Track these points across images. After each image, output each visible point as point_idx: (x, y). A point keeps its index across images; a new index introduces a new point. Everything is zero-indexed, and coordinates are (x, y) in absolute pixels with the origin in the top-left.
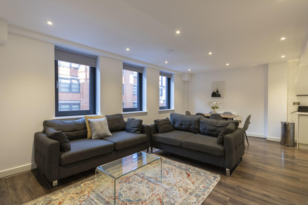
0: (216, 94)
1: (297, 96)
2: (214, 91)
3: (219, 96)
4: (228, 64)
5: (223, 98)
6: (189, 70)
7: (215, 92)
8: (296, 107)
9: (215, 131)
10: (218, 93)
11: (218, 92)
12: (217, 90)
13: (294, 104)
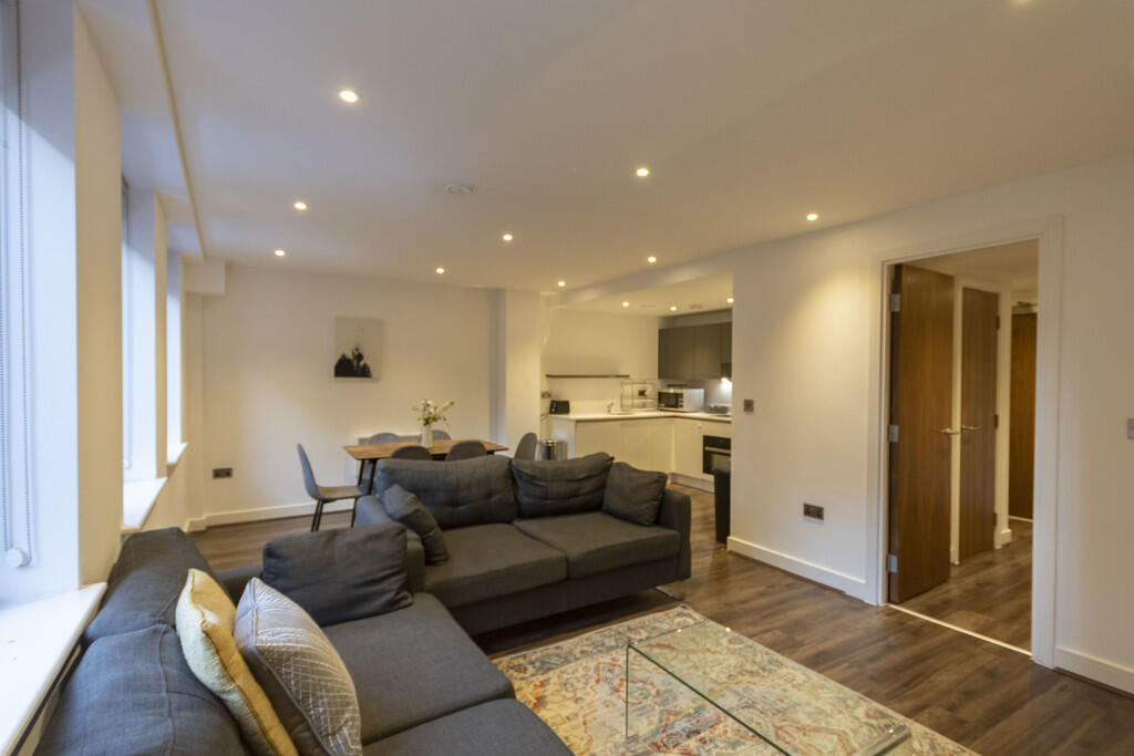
0: (352, 366)
1: (548, 376)
2: (344, 356)
3: (364, 372)
4: (440, 271)
5: (377, 380)
6: (280, 253)
7: (350, 356)
8: (547, 403)
9: (574, 496)
10: (362, 363)
11: (360, 357)
12: (357, 349)
13: (543, 396)
